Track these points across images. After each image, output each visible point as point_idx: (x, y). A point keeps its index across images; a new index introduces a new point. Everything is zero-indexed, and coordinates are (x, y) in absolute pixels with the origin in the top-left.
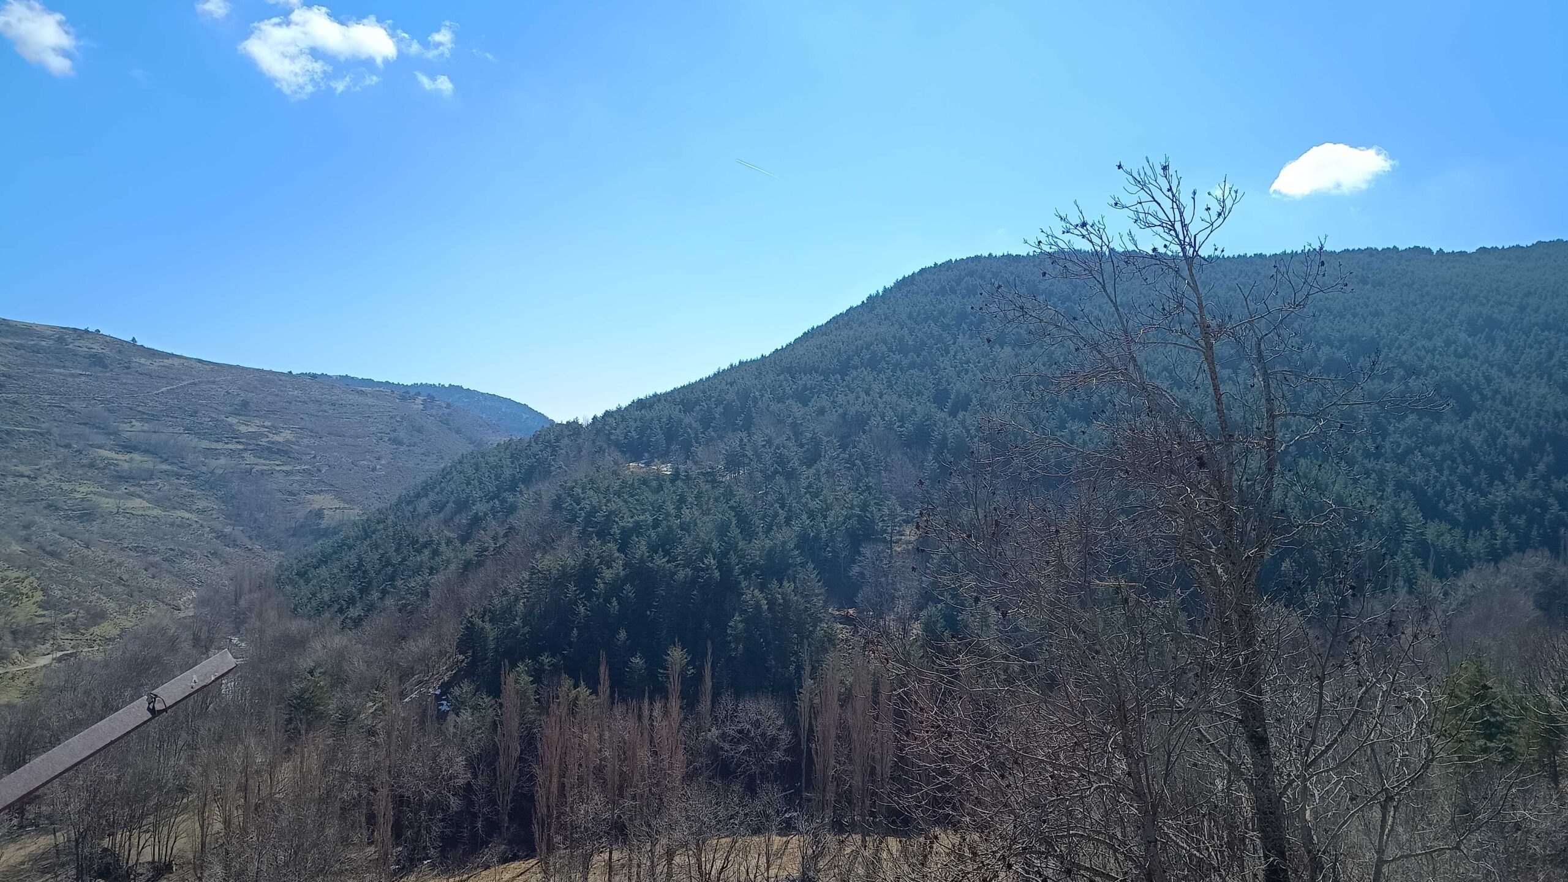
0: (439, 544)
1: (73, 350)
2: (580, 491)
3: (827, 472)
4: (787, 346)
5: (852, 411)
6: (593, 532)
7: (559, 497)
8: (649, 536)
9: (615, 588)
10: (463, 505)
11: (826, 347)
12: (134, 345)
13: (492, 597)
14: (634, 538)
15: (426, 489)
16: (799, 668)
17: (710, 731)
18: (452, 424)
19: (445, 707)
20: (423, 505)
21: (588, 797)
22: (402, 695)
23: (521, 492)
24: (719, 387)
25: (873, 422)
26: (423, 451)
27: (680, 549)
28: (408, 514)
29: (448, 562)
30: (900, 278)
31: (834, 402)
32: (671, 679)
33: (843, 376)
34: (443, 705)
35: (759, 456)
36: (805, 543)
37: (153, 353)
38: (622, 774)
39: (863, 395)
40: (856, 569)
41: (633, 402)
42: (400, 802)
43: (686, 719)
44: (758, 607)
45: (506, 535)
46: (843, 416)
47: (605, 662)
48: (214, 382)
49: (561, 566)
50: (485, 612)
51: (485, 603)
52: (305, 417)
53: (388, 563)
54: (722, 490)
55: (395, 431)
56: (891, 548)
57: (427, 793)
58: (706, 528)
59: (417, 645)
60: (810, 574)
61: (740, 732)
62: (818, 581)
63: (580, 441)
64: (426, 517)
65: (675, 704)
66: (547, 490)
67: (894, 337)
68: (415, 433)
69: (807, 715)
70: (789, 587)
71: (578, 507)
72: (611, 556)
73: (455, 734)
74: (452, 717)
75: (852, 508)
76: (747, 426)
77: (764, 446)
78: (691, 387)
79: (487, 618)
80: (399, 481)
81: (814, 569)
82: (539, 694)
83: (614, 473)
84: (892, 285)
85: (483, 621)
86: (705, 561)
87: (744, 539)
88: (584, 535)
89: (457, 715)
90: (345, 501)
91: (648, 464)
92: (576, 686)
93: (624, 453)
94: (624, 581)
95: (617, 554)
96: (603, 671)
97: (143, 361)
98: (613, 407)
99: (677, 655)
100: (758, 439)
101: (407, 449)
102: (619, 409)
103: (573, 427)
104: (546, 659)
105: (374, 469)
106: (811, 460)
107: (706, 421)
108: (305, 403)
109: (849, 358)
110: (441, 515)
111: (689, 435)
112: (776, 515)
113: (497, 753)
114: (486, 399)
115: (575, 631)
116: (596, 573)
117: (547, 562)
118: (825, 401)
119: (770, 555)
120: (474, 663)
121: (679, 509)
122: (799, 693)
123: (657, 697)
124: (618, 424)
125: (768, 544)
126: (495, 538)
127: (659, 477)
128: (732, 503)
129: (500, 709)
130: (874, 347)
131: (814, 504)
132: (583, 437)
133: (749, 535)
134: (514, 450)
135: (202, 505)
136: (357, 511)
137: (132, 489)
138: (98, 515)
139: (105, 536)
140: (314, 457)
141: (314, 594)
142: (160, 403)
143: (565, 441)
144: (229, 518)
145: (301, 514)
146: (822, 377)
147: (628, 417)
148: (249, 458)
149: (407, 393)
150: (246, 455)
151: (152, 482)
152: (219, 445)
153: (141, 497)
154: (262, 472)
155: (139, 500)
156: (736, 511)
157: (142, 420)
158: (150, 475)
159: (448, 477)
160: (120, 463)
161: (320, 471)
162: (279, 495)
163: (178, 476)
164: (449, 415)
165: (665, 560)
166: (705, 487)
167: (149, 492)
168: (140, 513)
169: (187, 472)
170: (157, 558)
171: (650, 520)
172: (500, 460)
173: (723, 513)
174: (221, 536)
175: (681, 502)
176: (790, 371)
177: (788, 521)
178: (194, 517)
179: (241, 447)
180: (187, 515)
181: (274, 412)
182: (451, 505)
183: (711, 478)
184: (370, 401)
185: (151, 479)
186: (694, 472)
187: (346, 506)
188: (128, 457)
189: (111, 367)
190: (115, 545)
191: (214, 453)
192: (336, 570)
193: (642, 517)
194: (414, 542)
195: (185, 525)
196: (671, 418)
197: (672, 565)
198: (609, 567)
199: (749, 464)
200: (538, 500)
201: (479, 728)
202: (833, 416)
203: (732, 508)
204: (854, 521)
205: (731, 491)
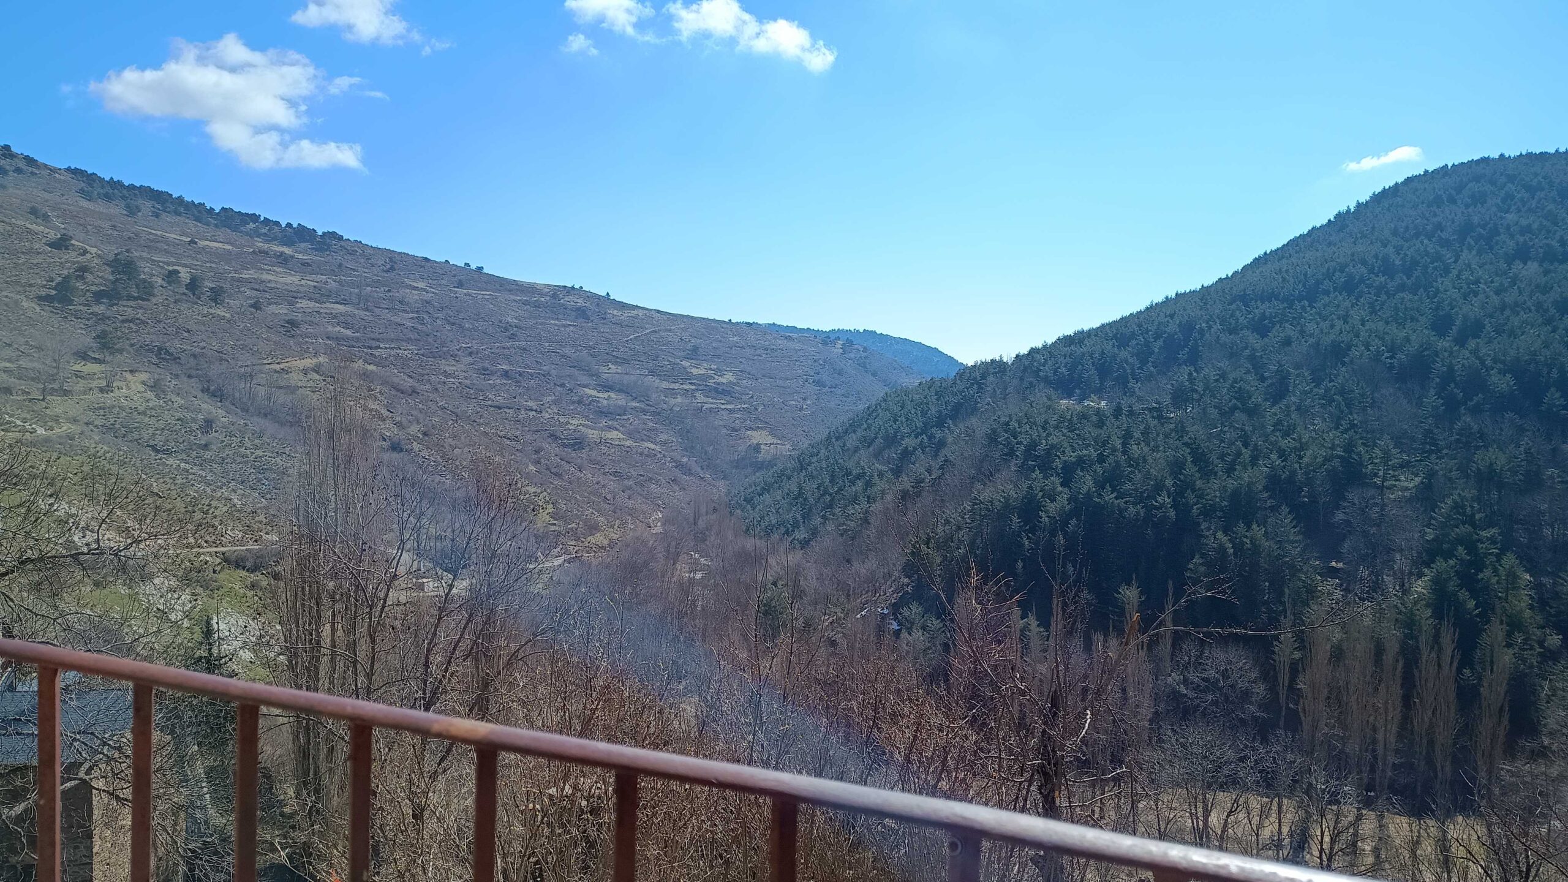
0: (871, 476)
1: (563, 305)
2: (1016, 425)
3: (1299, 409)
5: (1327, 340)
6: (1033, 465)
7: (994, 431)
8: (1095, 471)
9: (1060, 522)
10: (891, 440)
11: (1287, 271)
12: (608, 299)
13: (933, 524)
14: (1079, 472)
15: (853, 425)
17: (1170, 675)
18: (868, 366)
19: (896, 624)
20: (852, 441)
22: (854, 612)
23: (949, 428)
24: (1157, 319)
25: (1354, 353)
26: (843, 392)
27: (1129, 486)
28: (838, 449)
29: (883, 492)
31: (1302, 331)
33: (1312, 301)
35: (1212, 393)
36: (1274, 483)
37: (623, 306)
39: (1339, 322)
40: (1340, 516)
41: (1060, 339)
44: (1222, 550)
45: (941, 468)
46: (1317, 346)
48: (670, 330)
49: (1004, 497)
50: (929, 539)
51: (928, 531)
52: (743, 360)
53: (826, 492)
54: (1171, 426)
55: (818, 374)
56: (1383, 495)
58: (1157, 465)
59: (862, 568)
60: (1283, 519)
61: (1206, 680)
62: (1294, 527)
63: (1007, 378)
64: (856, 451)
66: (979, 425)
67: (1376, 257)
68: (835, 375)
69: (1287, 670)
70: (1257, 531)
71: (1016, 441)
72: (1054, 489)
74: (903, 635)
75: (1333, 449)
76: (1193, 359)
77: (1217, 381)
78: (1120, 321)
79: (931, 545)
80: (823, 421)
81: (1288, 513)
83: (1050, 408)
84: (1369, 196)
85: (928, 548)
86: (1159, 499)
87: (1201, 478)
88: (1024, 469)
89: (909, 634)
90: (776, 436)
91: (1082, 401)
92: (1025, 617)
93: (1055, 389)
94: (1069, 515)
95: (1060, 489)
96: (1056, 604)
97: (615, 312)
98: (1039, 345)
99: (1130, 593)
100: (1209, 372)
101: (829, 390)
102: (1045, 346)
103: (997, 366)
105: (801, 409)
106: (1279, 393)
107: (1143, 357)
108: (743, 348)
109: (1318, 283)
110: (871, 449)
111: (1125, 371)
112: (1239, 454)
114: (898, 342)
115: (1020, 564)
116: (1039, 506)
117: (989, 494)
118: (1289, 330)
119: (1234, 496)
120: (919, 587)
121: (1125, 444)
123: (1112, 633)
124: (1046, 361)
125: (1231, 484)
126: (929, 471)
127: (1097, 413)
128: (1186, 439)
129: (950, 632)
130: (1349, 270)
131: (1285, 443)
132: (1008, 374)
133: (1207, 473)
134: (939, 389)
135: (663, 437)
136: (788, 447)
137: (610, 423)
138: (586, 443)
139: (591, 461)
140: (752, 397)
141: (762, 518)
142: (630, 349)
143: (991, 378)
144: (686, 449)
145: (742, 448)
146: (1285, 305)
147: (1056, 353)
148: (700, 397)
149: (828, 338)
150: (697, 394)
151: (625, 417)
152: (676, 386)
153: (617, 430)
154: (710, 409)
155: (616, 432)
156: (1191, 449)
157: (616, 363)
158: (624, 411)
159: (874, 414)
160: (600, 400)
161: (757, 409)
162: (725, 431)
163: (644, 412)
164: (866, 357)
165: (1113, 496)
166: (1153, 423)
167: (623, 426)
168: (617, 443)
169: (652, 409)
170: (631, 483)
171: (1094, 455)
172: (925, 398)
173: (1176, 450)
174: (679, 465)
175: (1127, 437)
176: (1244, 298)
177: (1254, 461)
178: (658, 448)
179: (693, 387)
180: (652, 446)
181: (719, 357)
182: (879, 440)
183: (1159, 414)
184: (797, 346)
185: (625, 414)
186: (1137, 407)
187: (779, 441)
188: (606, 395)
189: (592, 318)
190: (599, 469)
191: (673, 393)
192: (779, 498)
193: (1085, 452)
194: (848, 473)
195: (651, 455)
196: (1105, 354)
197: (1121, 502)
198: (1053, 500)
199: (1200, 400)
200: (971, 434)
201: (929, 648)
202: (1303, 347)
203: (1186, 445)
204: (1335, 463)
205: (1183, 427)
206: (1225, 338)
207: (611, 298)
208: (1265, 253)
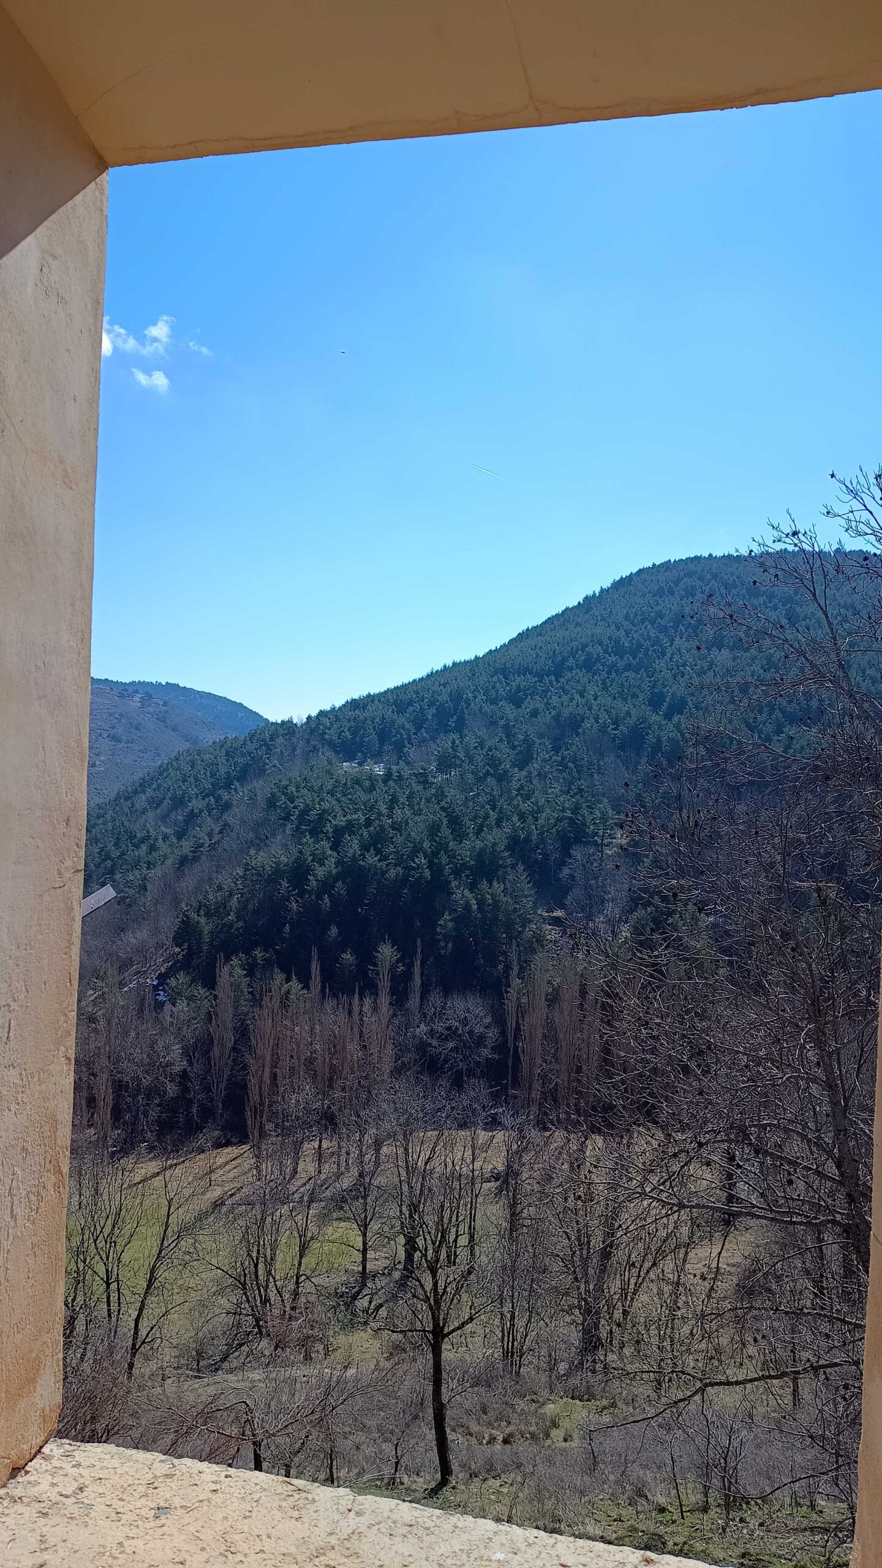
0: (156, 839)
2: (294, 790)
3: (539, 774)
4: (501, 646)
5: (566, 712)
6: (306, 830)
7: (273, 795)
8: (362, 835)
9: (327, 886)
10: (179, 802)
11: (541, 648)
13: (207, 892)
14: (347, 836)
15: (143, 785)
16: (508, 967)
17: (418, 1027)
18: (168, 721)
19: (161, 997)
20: (141, 801)
21: (299, 1087)
22: (122, 984)
23: (236, 790)
24: (433, 688)
25: (587, 724)
26: (140, 747)
27: (392, 848)
28: (127, 810)
29: (165, 857)
30: (618, 578)
31: (548, 703)
32: (381, 976)
33: (558, 676)
34: (159, 995)
35: (471, 760)
36: (515, 844)
38: (332, 1067)
39: (577, 696)
40: (566, 871)
41: (347, 702)
42: (119, 1087)
43: (394, 1015)
44: (467, 907)
45: (221, 832)
46: (557, 718)
47: (316, 957)
49: (275, 863)
50: (200, 906)
51: (201, 897)
53: (108, 857)
54: (433, 791)
55: (113, 728)
56: (602, 851)
57: (145, 1078)
58: (417, 828)
59: (134, 938)
60: (520, 878)
61: (449, 1029)
62: (528, 883)
63: (294, 740)
64: (143, 813)
65: (384, 1000)
66: (262, 787)
67: (610, 638)
68: (133, 730)
69: (514, 1014)
70: (498, 887)
71: (292, 805)
72: (324, 853)
73: (172, 1023)
74: (168, 1007)
75: (563, 811)
76: (460, 727)
77: (476, 748)
78: (404, 688)
79: (202, 913)
80: (118, 778)
81: (524, 870)
82: (252, 987)
83: (328, 772)
84: (609, 585)
85: (198, 915)
86: (416, 860)
87: (454, 840)
88: (298, 832)
89: (174, 1005)
91: (360, 764)
92: (288, 980)
93: (337, 753)
94: (336, 878)
95: (329, 852)
96: (315, 967)
98: (327, 707)
99: (387, 952)
100: (470, 740)
101: (126, 746)
102: (333, 709)
103: (288, 726)
104: (258, 953)
105: (93, 765)
106: (524, 760)
107: (419, 722)
109: (564, 660)
110: (159, 811)
111: (402, 736)
112: (487, 817)
113: (212, 1043)
114: (202, 697)
115: (287, 927)
116: (308, 870)
117: (262, 859)
118: (538, 703)
119: (480, 856)
120: (189, 956)
121: (391, 808)
122: (507, 992)
123: (367, 993)
124: (332, 724)
125: (479, 844)
126: (210, 835)
127: (372, 778)
128: (443, 804)
129: (215, 1000)
130: (590, 649)
131: (525, 806)
132: (298, 736)
133: (460, 835)
134: (230, 749)
143: (280, 740)
146: (536, 678)
147: (341, 717)
149: (125, 691)
156: (447, 812)
159: (165, 774)
164: (166, 712)
165: (376, 859)
166: (418, 788)
171: (362, 819)
172: (216, 758)
173: (434, 813)
175: (393, 802)
176: (504, 672)
177: (499, 822)
182: (167, 801)
183: (423, 779)
186: (406, 772)
193: (354, 816)
194: (133, 836)
196: (384, 719)
197: (383, 864)
198: (322, 864)
199: (460, 766)
200: (253, 798)
201: (194, 1019)
202: (546, 718)
203: (443, 809)
204: (565, 824)
205: (443, 792)
206: (488, 708)
208: (528, 629)
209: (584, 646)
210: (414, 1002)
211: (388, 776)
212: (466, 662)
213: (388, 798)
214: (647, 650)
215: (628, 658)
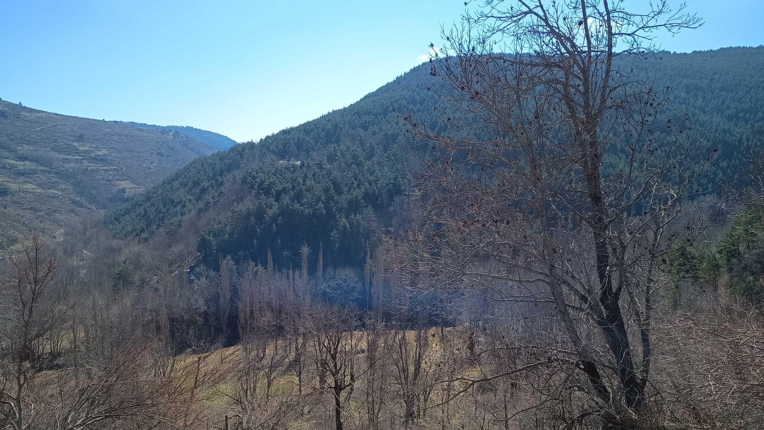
0: (185, 202)
2: (255, 173)
3: (378, 163)
4: (356, 102)
5: (389, 133)
6: (262, 193)
7: (245, 177)
8: (290, 194)
9: (274, 219)
10: (196, 184)
11: (376, 102)
12: (21, 106)
13: (213, 224)
14: (283, 195)
15: (177, 176)
16: (366, 253)
17: (322, 285)
18: (188, 145)
19: (193, 277)
20: (176, 184)
21: (264, 315)
22: (171, 272)
23: (225, 176)
24: (323, 123)
25: (400, 138)
26: (174, 159)
27: (305, 200)
28: (169, 189)
29: (190, 210)
30: (413, 68)
31: (380, 129)
32: (303, 261)
33: (385, 115)
34: (191, 276)
35: (343, 156)
36: (367, 196)
37: (31, 110)
38: (281, 306)
39: (394, 125)
40: (392, 208)
41: (280, 131)
42: (172, 320)
43: (310, 279)
44: (345, 226)
45: (218, 196)
46: (385, 135)
47: (270, 253)
48: (64, 125)
49: (247, 209)
50: (210, 232)
51: (210, 228)
52: (113, 142)
53: (160, 212)
54: (325, 172)
55: (159, 149)
56: (409, 198)
57: (186, 316)
58: (318, 190)
59: (176, 250)
60: (370, 212)
61: (337, 284)
62: (374, 214)
63: (254, 151)
64: (178, 190)
65: (305, 271)
66: (239, 174)
67: (410, 96)
68: (170, 150)
69: (369, 276)
70: (359, 217)
71: (254, 181)
72: (271, 204)
73: (198, 289)
74: (196, 281)
75: (390, 180)
76: (337, 142)
77: (346, 151)
78: (308, 123)
79: (211, 235)
80: (163, 174)
81: (372, 208)
82: (238, 270)
83: (272, 164)
84: (409, 71)
85: (209, 236)
86: (318, 205)
87: (337, 195)
88: (258, 195)
89: (199, 280)
90: (136, 184)
91: (288, 161)
92: (256, 266)
93: (276, 156)
94: (278, 216)
95: (274, 203)
96: (269, 257)
97: (26, 114)
98: (270, 134)
99: (305, 250)
100: (343, 147)
101: (166, 158)
102: (273, 135)
103: (251, 145)
104: (241, 253)
105: (150, 168)
106: (370, 156)
107: (316, 139)
108: (112, 135)
109: (388, 107)
110: (186, 188)
111: (308, 146)
112: (353, 183)
113: (220, 297)
114: (206, 133)
115: (255, 241)
116: (264, 212)
117: (241, 208)
118: (376, 128)
119: (350, 202)
120: (206, 256)
121: (304, 181)
122: (365, 266)
123: (296, 269)
124: (273, 142)
125: (349, 197)
126: (213, 198)
127: (294, 166)
128: (331, 178)
129: (220, 277)
130: (400, 102)
131: (370, 178)
132: (256, 149)
133: (339, 192)
134: (221, 156)
135: (63, 187)
136: (142, 189)
137: (26, 179)
138: (9, 192)
139: (14, 203)
140: (119, 162)
141: (123, 228)
142: (37, 136)
143: (247, 151)
144: (78, 193)
145: (114, 191)
146: (374, 117)
147: (278, 138)
148: (86, 163)
149: (164, 131)
150: (84, 161)
151: (36, 176)
152: (70, 157)
153: (31, 183)
154: (93, 170)
155: (30, 185)
156: (333, 182)
157: (28, 144)
158: (35, 172)
159: (188, 170)
160: (18, 166)
161: (122, 169)
162: (102, 182)
163: (49, 172)
164: (187, 141)
165: (298, 205)
166: (317, 170)
167: (35, 181)
168: (31, 191)
169: (54, 171)
170: (42, 213)
171: (290, 186)
172: (214, 161)
173: (326, 182)
174: (74, 202)
175: (305, 177)
176: (358, 113)
177: (358, 186)
178: (59, 193)
179: (81, 158)
180: (56, 192)
181: (97, 140)
182: (190, 183)
183: (320, 166)
184: (145, 134)
185: (36, 174)
186: (311, 163)
187: (137, 186)
188: (22, 163)
189: (9, 117)
190: (20, 207)
191: (68, 161)
192: (133, 217)
193: (286, 185)
194: (173, 202)
195: (55, 197)
196: (299, 138)
197: (302, 208)
198: (271, 209)
199: (339, 160)
200: (234, 179)
201: (210, 286)
202: (380, 136)
203: (331, 180)
204: (391, 185)
205: (330, 172)
206: (351, 131)
207: (23, 105)
208: (369, 94)
209: (397, 101)
210: (320, 273)
211: (303, 164)
212: (339, 110)
213: (303, 175)
214: (428, 101)
215: (419, 106)
